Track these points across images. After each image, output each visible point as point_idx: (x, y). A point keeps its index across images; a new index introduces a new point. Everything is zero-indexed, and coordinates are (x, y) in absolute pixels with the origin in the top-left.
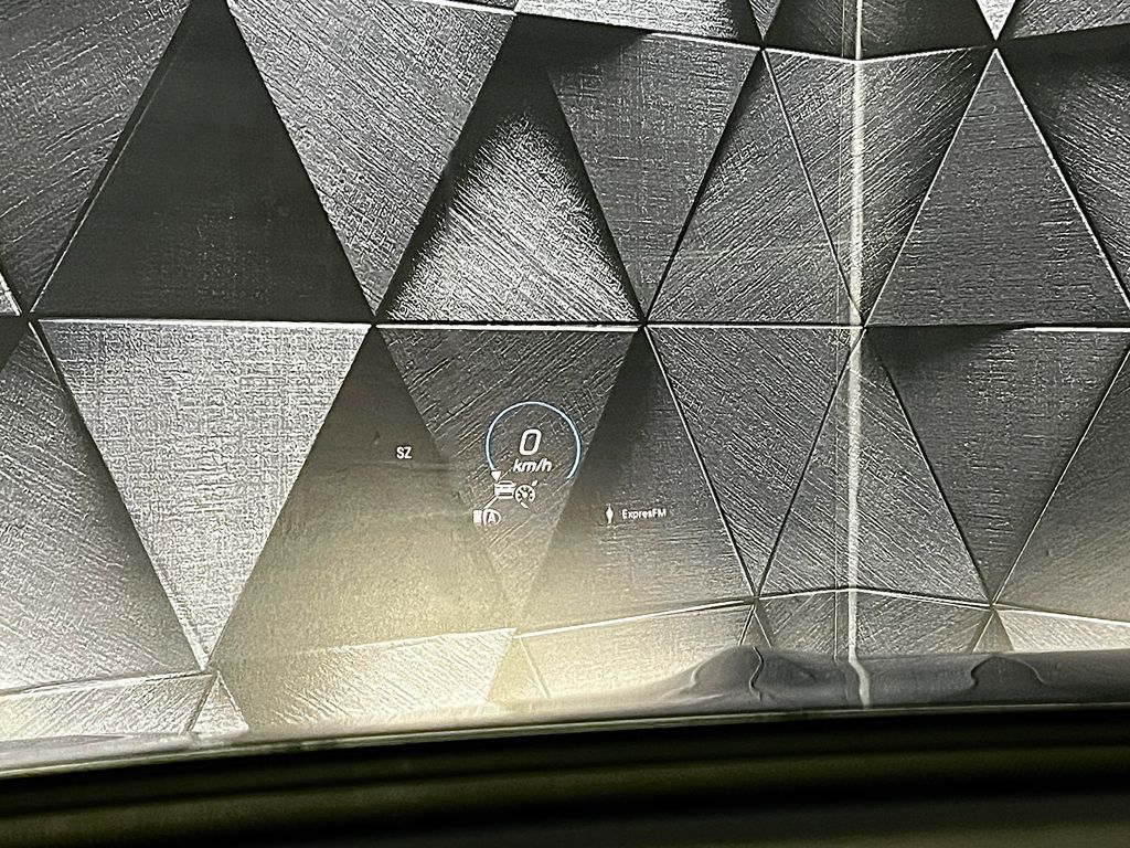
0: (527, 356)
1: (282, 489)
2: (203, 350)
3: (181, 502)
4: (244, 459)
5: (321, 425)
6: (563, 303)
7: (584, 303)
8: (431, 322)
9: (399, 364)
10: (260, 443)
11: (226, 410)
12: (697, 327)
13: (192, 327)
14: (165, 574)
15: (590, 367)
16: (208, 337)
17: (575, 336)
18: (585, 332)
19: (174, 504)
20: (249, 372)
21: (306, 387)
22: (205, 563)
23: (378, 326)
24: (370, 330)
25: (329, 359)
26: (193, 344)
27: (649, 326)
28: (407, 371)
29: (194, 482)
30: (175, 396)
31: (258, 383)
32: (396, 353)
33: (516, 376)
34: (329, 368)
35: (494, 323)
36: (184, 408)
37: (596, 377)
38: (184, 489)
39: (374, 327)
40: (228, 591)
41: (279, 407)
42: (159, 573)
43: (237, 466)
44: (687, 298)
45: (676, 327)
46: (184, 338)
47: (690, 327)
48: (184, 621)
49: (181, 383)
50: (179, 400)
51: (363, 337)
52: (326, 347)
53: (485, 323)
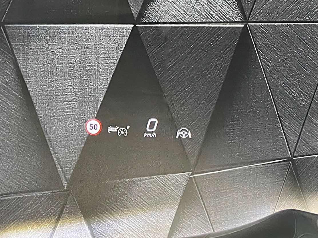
0: (198, 39)
1: (97, 104)
2: (67, 38)
3: (57, 110)
4: (82, 89)
5: (113, 73)
6: (213, 13)
7: (222, 13)
8: (158, 23)
9: (145, 44)
10: (88, 82)
11: (75, 66)
12: (269, 24)
13: (63, 27)
14: (51, 144)
15: (224, 44)
16: (69, 32)
17: (218, 29)
18: (222, 27)
19: (55, 111)
20: (85, 48)
21: (107, 55)
22: (67, 139)
23: (137, 25)
24: (133, 27)
25: (117, 42)
26: (63, 35)
27: (249, 24)
28: (148, 47)
29: (63, 101)
30: (56, 60)
31: (88, 53)
32: (144, 38)
33: (193, 49)
34: (117, 46)
35: (184, 23)
36: (59, 65)
37: (227, 49)
38: (58, 104)
39: (135, 26)
40: (75, 152)
41: (96, 65)
42: (49, 143)
43: (79, 93)
44: (265, 10)
45: (260, 24)
46: (59, 32)
47: (266, 24)
48: (58, 166)
49: (58, 54)
50: (57, 62)
51: (130, 31)
52: (116, 36)
53: (180, 23)
